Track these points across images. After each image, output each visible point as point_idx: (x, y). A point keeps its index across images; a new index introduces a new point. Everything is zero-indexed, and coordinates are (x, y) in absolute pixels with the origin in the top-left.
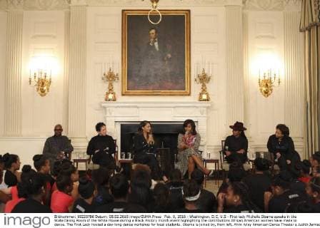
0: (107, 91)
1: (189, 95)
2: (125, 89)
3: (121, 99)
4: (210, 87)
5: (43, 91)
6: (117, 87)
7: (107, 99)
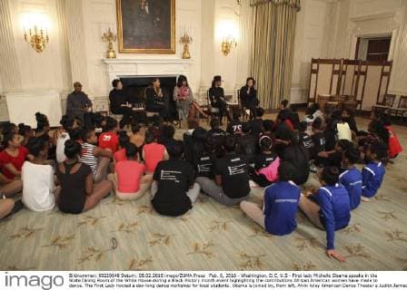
0: (108, 49)
1: (174, 53)
2: (121, 47)
3: (120, 56)
4: (191, 47)
5: (38, 48)
6: (115, 45)
7: (108, 57)
